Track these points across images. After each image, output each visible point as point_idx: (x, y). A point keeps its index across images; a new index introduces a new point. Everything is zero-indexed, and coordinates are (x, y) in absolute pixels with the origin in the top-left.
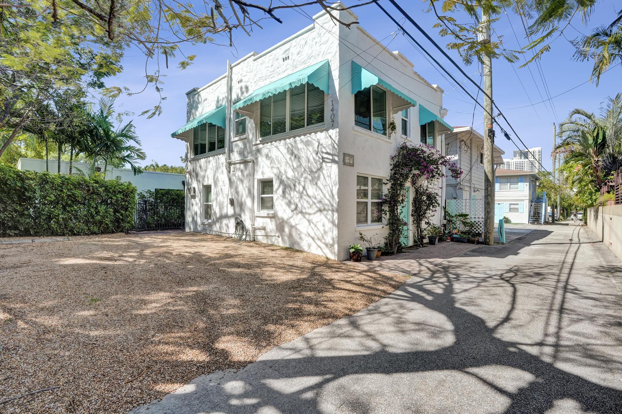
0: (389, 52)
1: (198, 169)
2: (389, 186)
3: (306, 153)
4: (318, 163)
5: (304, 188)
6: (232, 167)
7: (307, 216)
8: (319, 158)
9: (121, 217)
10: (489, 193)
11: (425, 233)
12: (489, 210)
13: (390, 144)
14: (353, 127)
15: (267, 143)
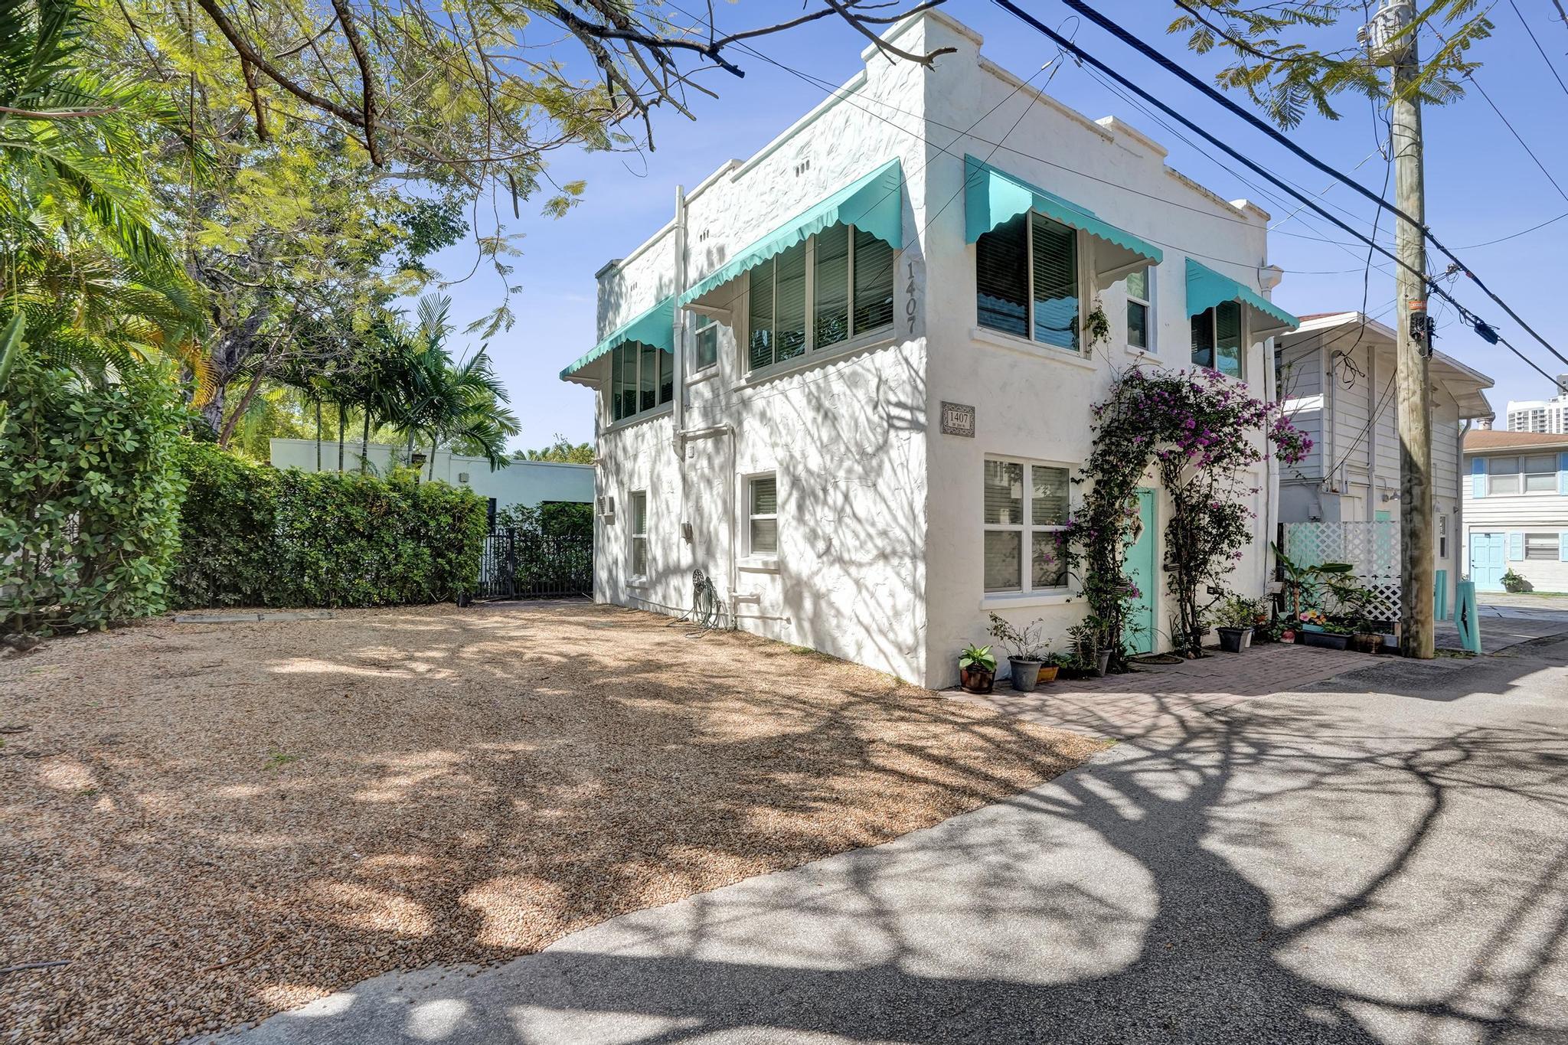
0: (1082, 123)
1: (620, 453)
2: (1088, 486)
3: (850, 405)
4: (879, 430)
5: (846, 497)
6: (688, 446)
7: (853, 570)
8: (881, 418)
9: (447, 567)
10: (1416, 502)
11: (1209, 616)
12: (1416, 553)
13: (1090, 373)
14: (970, 332)
15: (763, 384)
